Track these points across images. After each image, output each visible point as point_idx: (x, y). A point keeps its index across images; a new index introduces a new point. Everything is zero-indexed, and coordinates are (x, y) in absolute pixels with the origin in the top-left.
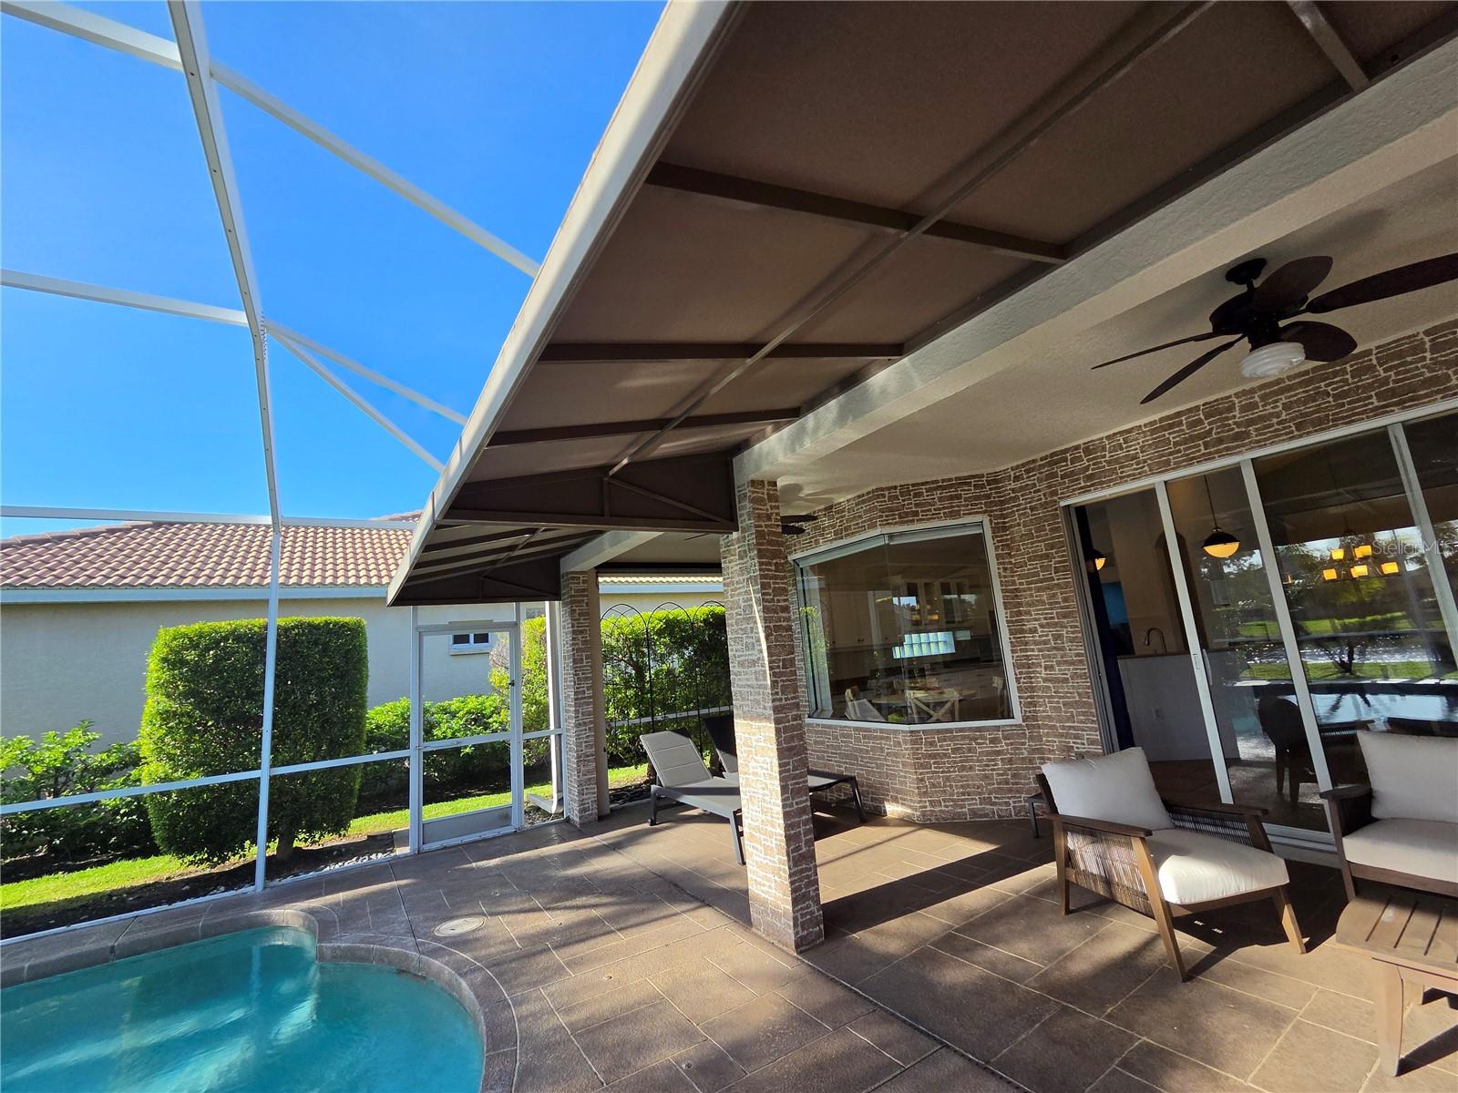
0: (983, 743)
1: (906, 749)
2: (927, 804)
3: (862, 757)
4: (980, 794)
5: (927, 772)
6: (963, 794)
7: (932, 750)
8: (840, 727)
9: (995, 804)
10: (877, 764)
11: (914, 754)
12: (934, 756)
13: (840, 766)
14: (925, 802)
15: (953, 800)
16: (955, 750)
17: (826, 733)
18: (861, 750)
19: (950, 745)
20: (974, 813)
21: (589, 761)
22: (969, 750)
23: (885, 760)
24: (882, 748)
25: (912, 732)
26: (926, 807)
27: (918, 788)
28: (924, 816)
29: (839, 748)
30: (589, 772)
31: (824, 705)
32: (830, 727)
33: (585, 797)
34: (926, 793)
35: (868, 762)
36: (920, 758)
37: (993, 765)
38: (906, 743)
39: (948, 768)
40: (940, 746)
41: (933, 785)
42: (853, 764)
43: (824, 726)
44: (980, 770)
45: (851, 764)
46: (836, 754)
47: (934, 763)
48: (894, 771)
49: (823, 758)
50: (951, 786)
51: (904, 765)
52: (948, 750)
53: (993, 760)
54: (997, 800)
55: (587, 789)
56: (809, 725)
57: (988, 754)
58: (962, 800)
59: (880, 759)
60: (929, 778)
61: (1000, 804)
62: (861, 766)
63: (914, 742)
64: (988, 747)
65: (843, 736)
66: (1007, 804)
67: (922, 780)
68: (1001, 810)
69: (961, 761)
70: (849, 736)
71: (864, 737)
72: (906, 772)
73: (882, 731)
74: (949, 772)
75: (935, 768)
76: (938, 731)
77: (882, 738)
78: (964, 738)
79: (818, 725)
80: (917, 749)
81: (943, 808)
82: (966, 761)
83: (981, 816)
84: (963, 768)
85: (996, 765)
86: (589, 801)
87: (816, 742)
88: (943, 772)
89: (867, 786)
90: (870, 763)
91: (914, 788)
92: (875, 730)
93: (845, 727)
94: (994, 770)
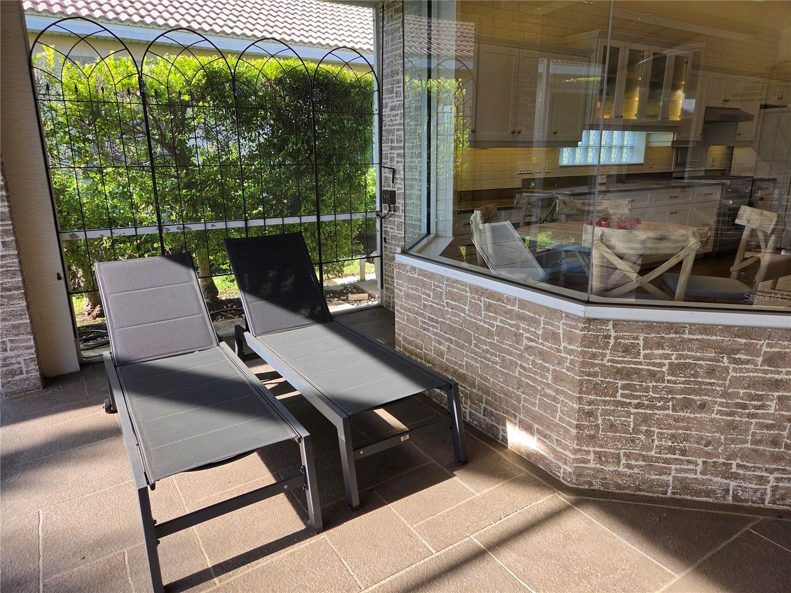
0: (747, 362)
1: (570, 352)
2: (591, 457)
3: (479, 340)
4: (708, 454)
5: (605, 402)
6: (672, 450)
7: (626, 362)
8: (448, 279)
9: (736, 476)
10: (503, 359)
11: (583, 364)
12: (627, 374)
13: (440, 343)
14: (588, 452)
15: (644, 458)
16: (675, 369)
17: (424, 285)
18: (478, 328)
19: (668, 357)
20: (684, 485)
21: (10, 298)
22: (711, 372)
23: (521, 357)
24: (517, 337)
25: (590, 321)
26: (588, 461)
27: (578, 427)
28: (580, 475)
29: (443, 314)
30: (13, 315)
31: (440, 227)
32: (432, 276)
33: (9, 353)
34: (592, 437)
35: (487, 351)
36: (595, 375)
37: (757, 407)
38: (571, 341)
39: (651, 399)
40: (646, 356)
41: (612, 427)
42: (462, 347)
43: (423, 273)
44: (719, 412)
45: (457, 344)
46: (437, 322)
47: (624, 387)
48: (535, 381)
49: (416, 323)
50: (648, 434)
51: (557, 377)
52: (661, 365)
53: (759, 398)
54: (741, 472)
55: (12, 341)
56: (402, 266)
57: (753, 384)
58: (666, 461)
59: (510, 354)
60: (605, 413)
61: (744, 478)
62: (476, 353)
63: (588, 342)
64: (757, 369)
65: (451, 295)
66: (762, 480)
67: (590, 414)
68: (744, 490)
69: (683, 391)
70: (460, 299)
71: (488, 307)
72: (557, 391)
73: (523, 304)
74: (653, 407)
75: (623, 395)
76: (649, 326)
77: (521, 317)
78: (704, 346)
79: (414, 269)
80: (594, 356)
81: (621, 469)
82: (698, 392)
83: (698, 493)
84: (686, 404)
85: (762, 407)
86: (21, 359)
87: (408, 296)
88: (637, 406)
89: (480, 389)
90: (492, 354)
91: (569, 423)
92: (510, 300)
93: (456, 281)
94: (751, 416)
